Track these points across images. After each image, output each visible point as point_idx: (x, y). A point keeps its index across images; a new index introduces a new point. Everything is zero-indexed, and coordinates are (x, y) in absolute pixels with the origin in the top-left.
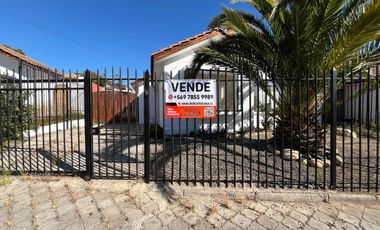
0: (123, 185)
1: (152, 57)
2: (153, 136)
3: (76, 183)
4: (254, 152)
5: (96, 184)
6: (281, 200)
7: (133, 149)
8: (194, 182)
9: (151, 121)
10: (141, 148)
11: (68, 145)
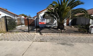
0: (34, 33)
1: (37, 13)
2: (37, 27)
3: (27, 33)
4: (53, 29)
5: (30, 33)
6: (54, 34)
7: (35, 29)
8: (43, 33)
9: (37, 25)
10: (36, 29)
11: (24, 29)
